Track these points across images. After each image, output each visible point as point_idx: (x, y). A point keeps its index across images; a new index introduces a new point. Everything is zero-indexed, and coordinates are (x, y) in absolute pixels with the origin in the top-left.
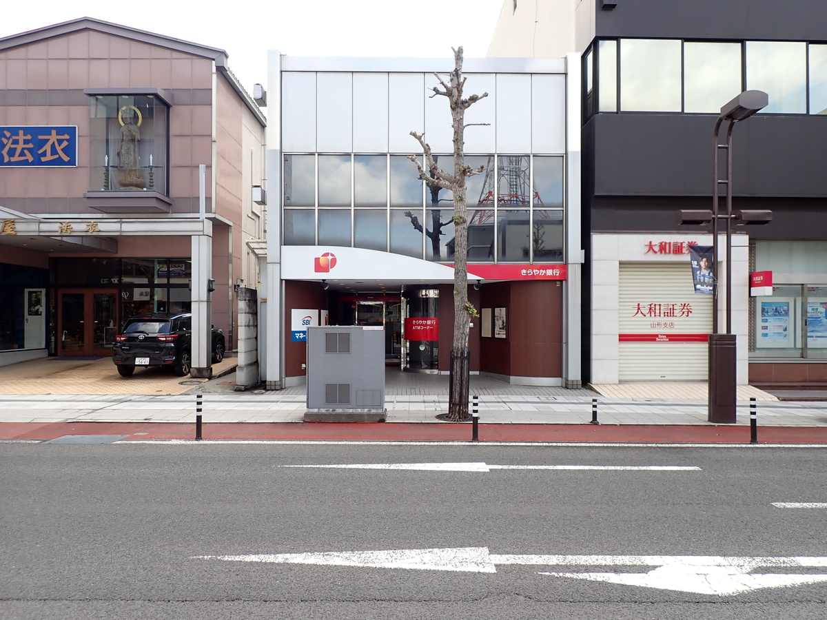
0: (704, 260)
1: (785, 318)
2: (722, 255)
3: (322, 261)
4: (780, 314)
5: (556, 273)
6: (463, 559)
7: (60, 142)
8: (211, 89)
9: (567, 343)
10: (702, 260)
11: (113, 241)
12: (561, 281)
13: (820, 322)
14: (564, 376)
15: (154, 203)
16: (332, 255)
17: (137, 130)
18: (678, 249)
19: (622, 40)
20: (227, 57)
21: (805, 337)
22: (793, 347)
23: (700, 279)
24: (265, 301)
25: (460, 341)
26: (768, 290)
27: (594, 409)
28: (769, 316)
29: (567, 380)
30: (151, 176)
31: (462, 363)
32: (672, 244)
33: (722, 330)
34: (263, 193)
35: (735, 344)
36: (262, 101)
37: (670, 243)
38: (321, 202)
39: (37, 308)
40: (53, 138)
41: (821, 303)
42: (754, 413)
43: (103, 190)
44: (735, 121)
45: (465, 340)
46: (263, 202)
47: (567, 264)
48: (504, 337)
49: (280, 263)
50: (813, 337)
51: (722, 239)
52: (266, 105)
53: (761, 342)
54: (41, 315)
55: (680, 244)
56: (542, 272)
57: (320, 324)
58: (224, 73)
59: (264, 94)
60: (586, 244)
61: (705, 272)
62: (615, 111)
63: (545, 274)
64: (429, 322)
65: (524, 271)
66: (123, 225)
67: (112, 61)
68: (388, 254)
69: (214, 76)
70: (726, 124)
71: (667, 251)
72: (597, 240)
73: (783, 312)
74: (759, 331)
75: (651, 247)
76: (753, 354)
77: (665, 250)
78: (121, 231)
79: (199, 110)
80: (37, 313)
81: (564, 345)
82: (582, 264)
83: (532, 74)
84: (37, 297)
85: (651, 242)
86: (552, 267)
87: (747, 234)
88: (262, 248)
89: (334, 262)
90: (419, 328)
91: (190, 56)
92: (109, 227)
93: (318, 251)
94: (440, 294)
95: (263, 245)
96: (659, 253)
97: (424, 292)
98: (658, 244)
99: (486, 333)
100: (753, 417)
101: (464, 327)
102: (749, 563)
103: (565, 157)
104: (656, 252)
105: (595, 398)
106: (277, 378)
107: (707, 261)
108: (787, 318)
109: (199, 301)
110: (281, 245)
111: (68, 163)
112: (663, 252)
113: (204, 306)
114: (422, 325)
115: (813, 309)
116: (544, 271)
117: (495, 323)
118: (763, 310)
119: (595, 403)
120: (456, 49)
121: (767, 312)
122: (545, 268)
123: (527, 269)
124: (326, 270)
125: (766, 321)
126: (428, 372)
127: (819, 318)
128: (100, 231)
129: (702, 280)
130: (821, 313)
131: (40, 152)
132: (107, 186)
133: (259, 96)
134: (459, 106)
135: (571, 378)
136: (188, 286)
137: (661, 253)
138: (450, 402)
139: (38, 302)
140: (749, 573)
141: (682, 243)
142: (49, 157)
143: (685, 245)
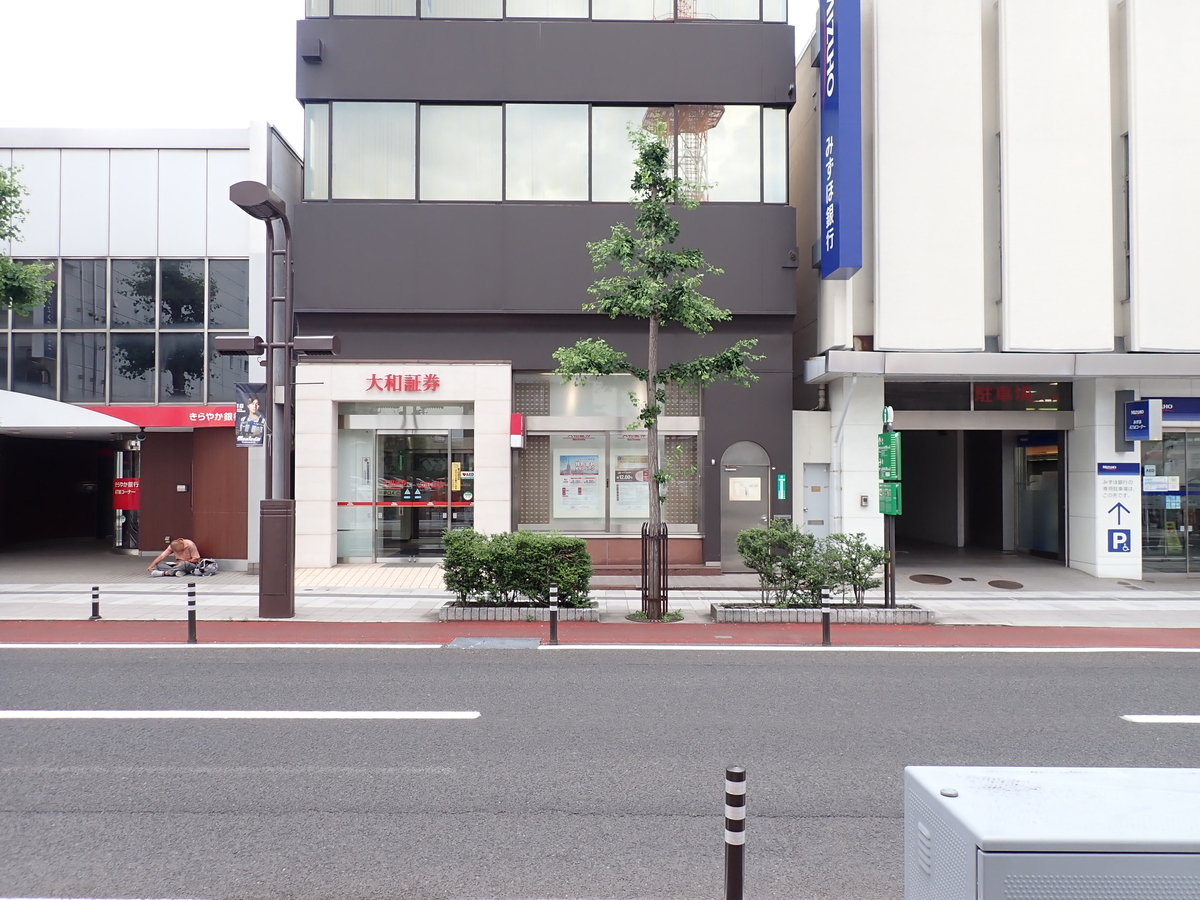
14: (247, 558)
18: (412, 385)
19: (336, 103)
29: (249, 562)
32: (403, 378)
37: (400, 376)
55: (414, 378)
56: (218, 416)
63: (223, 419)
65: (193, 415)
68: (8, 393)
71: (397, 387)
72: (304, 371)
75: (374, 381)
77: (394, 385)
83: (207, 149)
85: (374, 375)
87: (510, 363)
90: (119, 493)
96: (385, 390)
98: (385, 378)
103: (242, 262)
104: (381, 389)
107: (259, 403)
112: (391, 389)
114: (122, 488)
116: (221, 416)
122: (222, 410)
123: (197, 413)
129: (246, 430)
137: (389, 390)
141: (417, 376)
143: (422, 379)
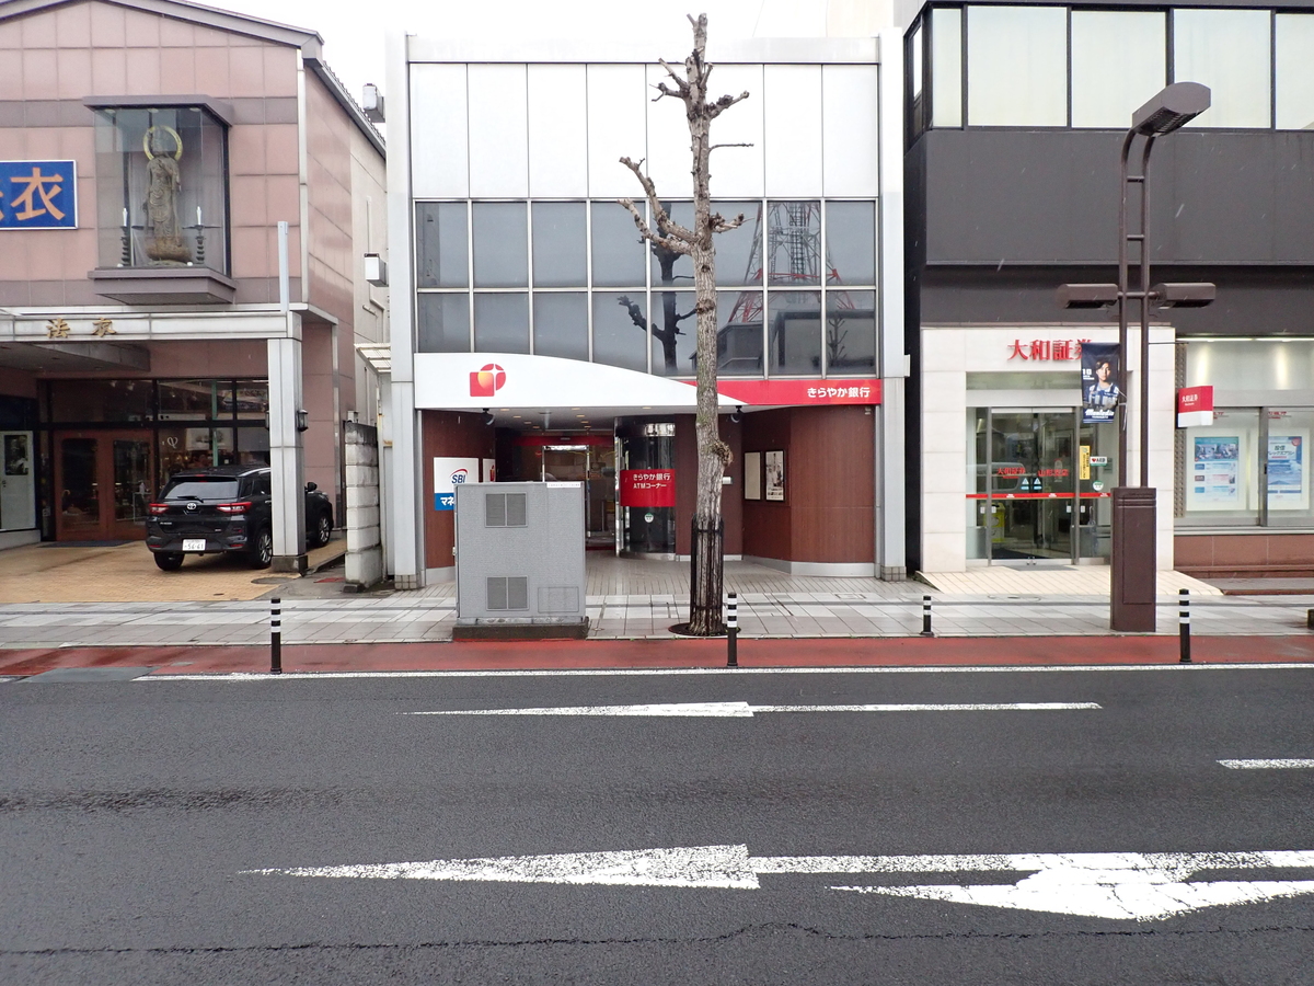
0: (1105, 366)
1: (1232, 462)
2: (1133, 362)
3: (483, 378)
4: (1224, 456)
5: (864, 394)
6: (703, 866)
7: (47, 187)
8: (296, 98)
9: (882, 507)
10: (1100, 367)
11: (141, 350)
12: (872, 407)
13: (1289, 467)
14: (878, 560)
15: (203, 287)
16: (498, 368)
17: (174, 166)
18: (1061, 353)
19: (970, 8)
20: (321, 42)
21: (1264, 493)
22: (1244, 508)
23: (1093, 400)
24: (389, 446)
25: (707, 504)
26: (1206, 417)
27: (927, 612)
28: (1207, 459)
29: (882, 566)
30: (200, 243)
31: (710, 540)
32: (1051, 344)
33: (1134, 481)
34: (383, 268)
35: (1154, 503)
36: (377, 114)
37: (1048, 343)
38: (479, 280)
39: (20, 462)
40: (36, 180)
41: (1290, 438)
42: (1185, 615)
43: (120, 265)
44: (1156, 135)
45: (716, 502)
46: (382, 282)
47: (881, 378)
48: (781, 498)
49: (413, 382)
50: (1276, 492)
51: (1134, 334)
52: (384, 121)
53: (1194, 503)
54: (26, 473)
55: (1064, 345)
56: (842, 392)
57: (481, 480)
58: (316, 69)
59: (381, 101)
60: (912, 346)
61: (1104, 387)
62: (960, 125)
63: (847, 395)
64: (659, 477)
65: (812, 391)
66: (154, 322)
67: (131, 52)
68: (590, 365)
69: (301, 76)
70: (1140, 141)
71: (1044, 355)
72: (930, 337)
73: (1230, 453)
74: (1191, 484)
75: (1017, 349)
76: (1181, 521)
77: (1041, 354)
78: (151, 334)
79: (277, 133)
80: (21, 471)
81: (878, 510)
82: (906, 379)
83: (822, 64)
84: (18, 444)
85: (1017, 341)
86: (858, 384)
87: (1172, 326)
88: (383, 359)
89: (501, 379)
90: (643, 486)
91: (259, 43)
92: (132, 326)
93: (475, 361)
94: (676, 430)
95: (384, 353)
96: (1030, 359)
97: (650, 428)
98: (1029, 344)
99: (753, 493)
100: (1185, 620)
101: (713, 482)
102: (1185, 864)
103: (875, 203)
104: (1025, 358)
105: (929, 595)
106: (412, 570)
107: (1110, 368)
108: (1236, 462)
109: (283, 447)
110: (414, 352)
111: (64, 222)
112: (1038, 357)
113: (291, 455)
114: (648, 481)
115: (1277, 448)
116: (845, 391)
117: (767, 476)
118: (1197, 450)
119: (927, 603)
120: (696, 19)
121: (1204, 453)
122: (846, 385)
123: (818, 388)
124: (488, 392)
125: (1202, 467)
126: (658, 556)
127: (1287, 461)
128: (115, 334)
129: (1097, 402)
130: (1290, 453)
131: (15, 204)
132: (127, 260)
133: (372, 105)
134: (700, 114)
135: (888, 564)
136: (263, 425)
137: (1034, 358)
138: (693, 604)
139: (22, 453)
140: (1187, 881)
141: (1067, 343)
142: (30, 213)
143: (1073, 345)
